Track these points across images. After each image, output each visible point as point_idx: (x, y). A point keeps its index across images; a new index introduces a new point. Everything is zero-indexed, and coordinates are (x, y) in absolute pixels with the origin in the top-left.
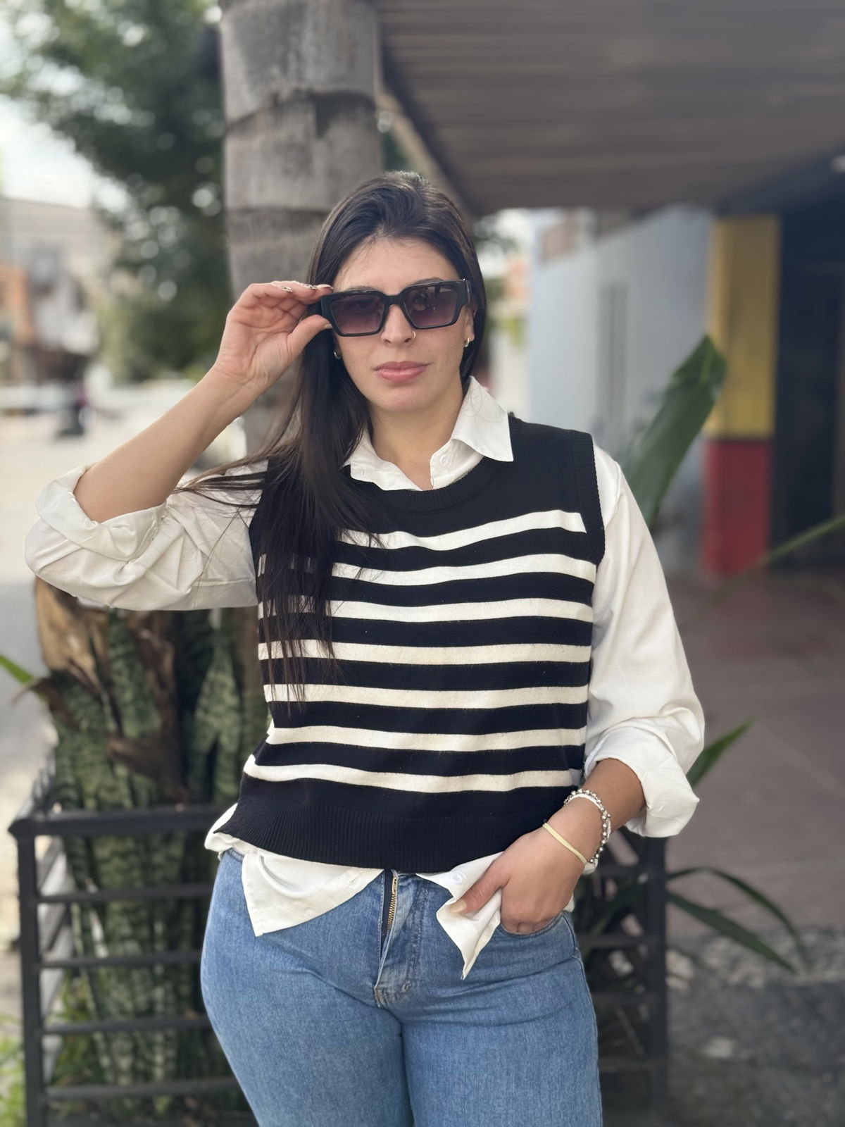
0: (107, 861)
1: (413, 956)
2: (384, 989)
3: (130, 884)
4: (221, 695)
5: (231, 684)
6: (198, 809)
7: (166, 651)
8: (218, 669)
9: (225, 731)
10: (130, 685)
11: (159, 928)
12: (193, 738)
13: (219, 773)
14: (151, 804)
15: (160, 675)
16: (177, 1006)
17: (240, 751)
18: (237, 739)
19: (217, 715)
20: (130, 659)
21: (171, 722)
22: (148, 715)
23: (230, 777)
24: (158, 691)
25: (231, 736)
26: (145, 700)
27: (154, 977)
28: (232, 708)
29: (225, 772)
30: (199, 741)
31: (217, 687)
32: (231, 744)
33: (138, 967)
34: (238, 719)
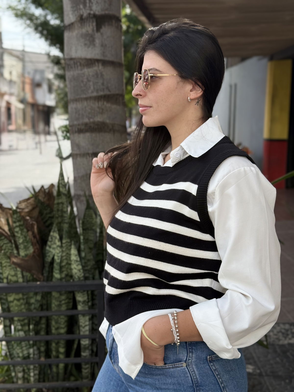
0: (12, 302)
3: (21, 310)
4: (55, 241)
5: (58, 237)
6: (45, 283)
7: (34, 224)
8: (54, 232)
9: (56, 254)
10: (21, 237)
11: (31, 327)
12: (46, 256)
13: (54, 270)
14: (28, 281)
15: (33, 233)
16: (38, 355)
17: (61, 262)
18: (60, 257)
19: (54, 248)
20: (21, 227)
21: (36, 250)
22: (28, 248)
23: (58, 271)
24: (33, 239)
25: (58, 256)
26: (27, 242)
27: (30, 345)
28: (58, 246)
29: (56, 270)
30: (47, 257)
31: (54, 238)
32: (58, 259)
33: (24, 341)
34: (60, 250)
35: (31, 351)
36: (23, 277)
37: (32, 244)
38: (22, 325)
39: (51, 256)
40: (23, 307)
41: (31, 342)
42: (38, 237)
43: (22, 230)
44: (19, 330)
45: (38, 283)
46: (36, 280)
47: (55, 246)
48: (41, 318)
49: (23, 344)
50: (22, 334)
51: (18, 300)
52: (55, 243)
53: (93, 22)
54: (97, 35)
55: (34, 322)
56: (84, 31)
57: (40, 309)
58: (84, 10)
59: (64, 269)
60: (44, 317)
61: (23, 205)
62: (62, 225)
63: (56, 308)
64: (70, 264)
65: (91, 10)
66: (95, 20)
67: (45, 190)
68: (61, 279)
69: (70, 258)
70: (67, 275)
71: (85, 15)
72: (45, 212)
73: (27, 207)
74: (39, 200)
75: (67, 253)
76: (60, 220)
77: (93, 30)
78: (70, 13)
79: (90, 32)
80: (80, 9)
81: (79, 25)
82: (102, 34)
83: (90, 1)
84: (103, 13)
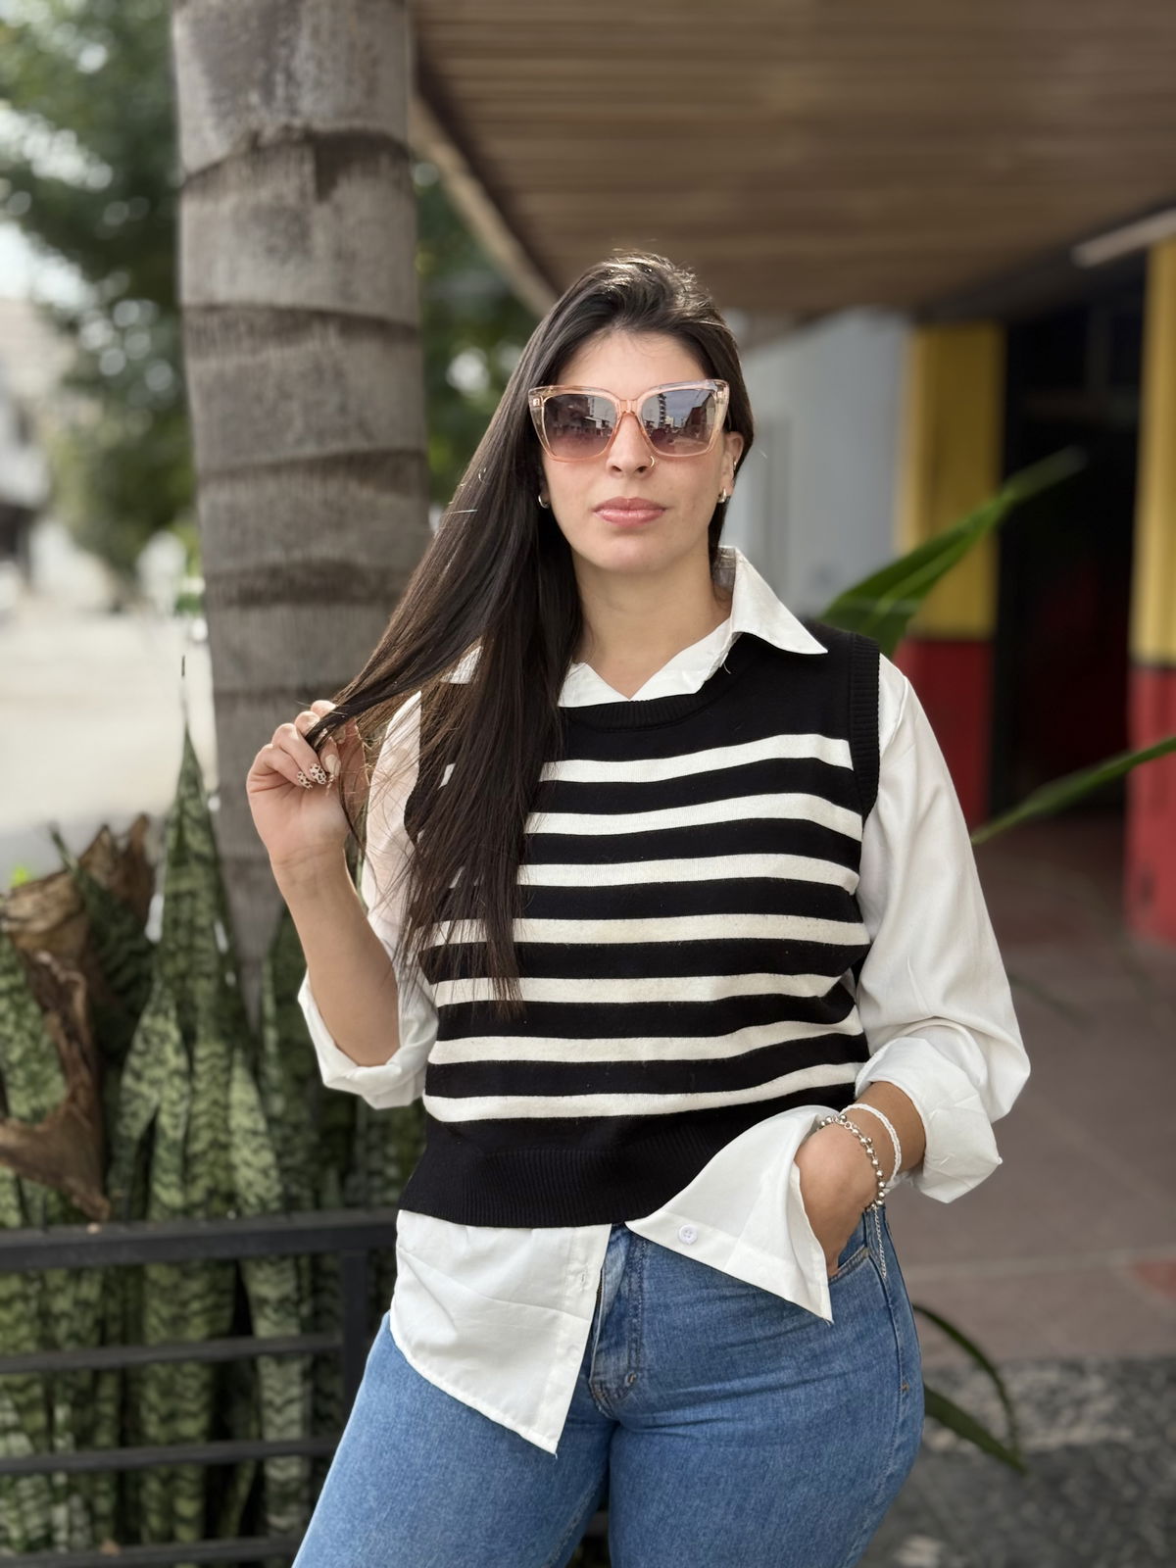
1: (634, 1335)
2: (602, 1383)
3: (15, 1347)
4: (160, 1050)
5: (175, 1035)
6: (122, 1231)
7: (73, 984)
8: (155, 1014)
9: (165, 1106)
10: (17, 1037)
11: (61, 1413)
12: (119, 1115)
13: (157, 1172)
14: (48, 1222)
15: (66, 1020)
16: (88, 1532)
17: (187, 1138)
18: (183, 1120)
19: (155, 1083)
20: (18, 998)
21: (82, 1094)
22: (46, 1083)
23: (172, 1178)
24: (63, 1043)
25: (175, 1116)
26: (43, 1059)
27: (53, 1489)
28: (176, 1072)
29: (166, 1171)
30: (127, 1120)
31: (155, 1040)
32: (175, 1127)
33: (29, 1474)
34: (185, 1088)
35: (60, 1514)
36: (23, 1205)
37: (64, 1068)
38: (19, 1409)
39: (145, 1116)
40: (24, 1330)
41: (60, 1479)
42: (85, 1035)
43: (20, 1009)
45: (93, 1228)
46: (82, 1217)
47: (159, 1072)
48: (97, 1375)
49: (26, 1486)
50: (19, 1443)
52: (161, 1062)
53: (301, 160)
54: (321, 214)
55: (70, 1394)
56: (265, 194)
57: (94, 1338)
58: (263, 113)
59: (199, 1168)
60: (111, 1370)
61: (25, 906)
62: (189, 983)
63: (163, 1333)
64: (225, 1147)
65: (294, 112)
66: (308, 153)
67: (113, 840)
68: (187, 1211)
69: (226, 1120)
70: (212, 1193)
71: (269, 133)
72: (114, 931)
73: (43, 911)
74: (92, 883)
75: (215, 1103)
76: (181, 962)
77: (302, 195)
78: (208, 122)
79: (291, 199)
80: (249, 108)
81: (246, 172)
82: (338, 210)
83: (290, 77)
84: (342, 125)
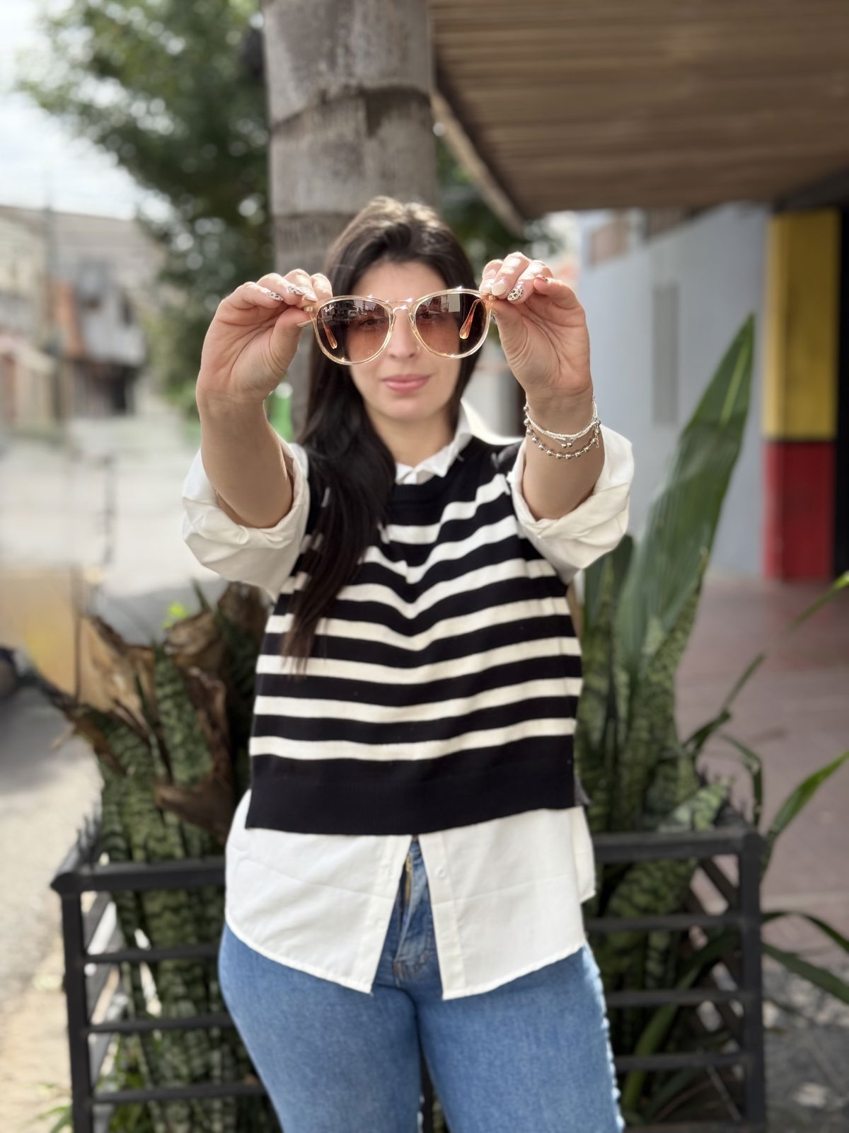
0: (158, 916)
2: (403, 962)
3: (183, 940)
7: (215, 689)
10: (179, 726)
11: (214, 987)
15: (210, 715)
16: (234, 1068)
20: (178, 700)
21: (222, 766)
22: (198, 758)
24: (210, 731)
26: (196, 742)
27: (210, 1039)
33: (193, 1029)
35: (216, 1057)
36: (185, 843)
37: (211, 748)
38: (188, 984)
40: (189, 929)
41: (215, 1032)
42: (223, 724)
43: (179, 707)
44: (177, 999)
49: (191, 1037)
50: (186, 1008)
51: (176, 910)
53: (357, 109)
54: (370, 147)
56: (331, 134)
58: (329, 77)
61: (182, 636)
65: (350, 74)
66: (361, 103)
71: (334, 91)
73: (193, 640)
74: (226, 620)
77: (357, 133)
78: (291, 85)
79: (349, 135)
80: (319, 74)
81: (318, 119)
82: (383, 144)
83: (347, 49)
84: (384, 83)
